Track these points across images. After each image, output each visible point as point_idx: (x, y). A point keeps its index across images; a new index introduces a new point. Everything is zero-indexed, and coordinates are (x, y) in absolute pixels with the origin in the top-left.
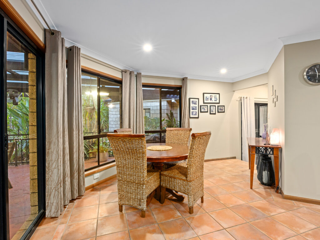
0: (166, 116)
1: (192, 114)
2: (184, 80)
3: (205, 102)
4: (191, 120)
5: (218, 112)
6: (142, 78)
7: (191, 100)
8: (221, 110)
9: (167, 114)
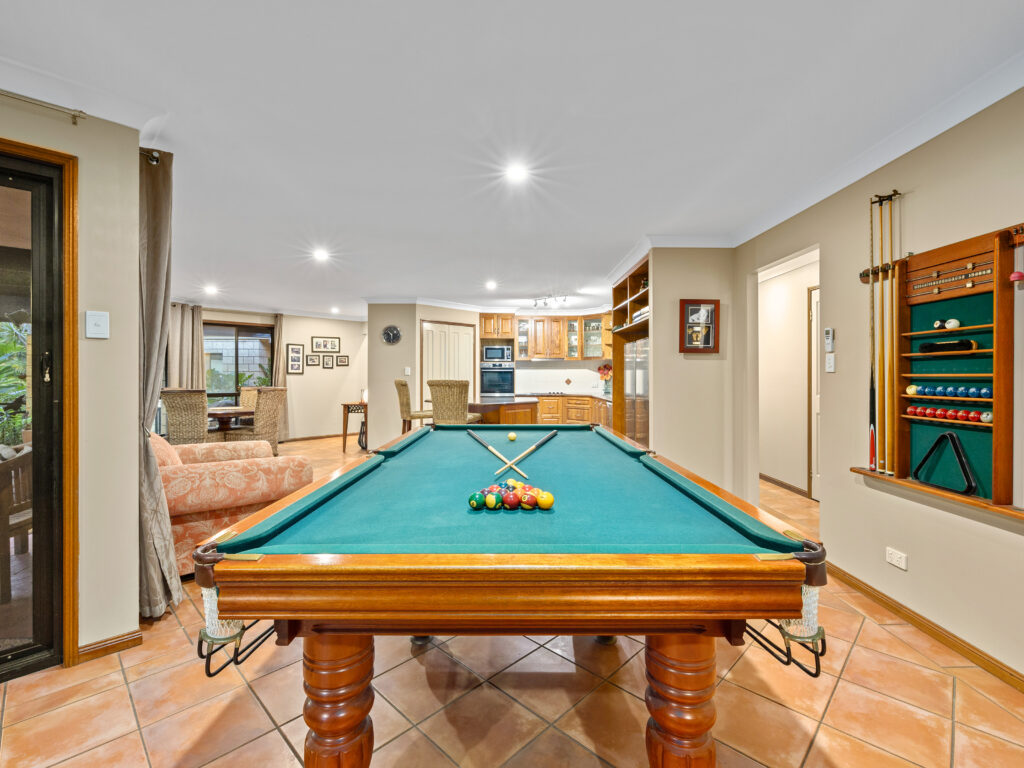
0: (258, 369)
1: (292, 368)
2: (277, 317)
3: (315, 350)
4: (288, 377)
5: (337, 365)
6: (203, 312)
7: (290, 347)
8: (344, 362)
9: (260, 366)
